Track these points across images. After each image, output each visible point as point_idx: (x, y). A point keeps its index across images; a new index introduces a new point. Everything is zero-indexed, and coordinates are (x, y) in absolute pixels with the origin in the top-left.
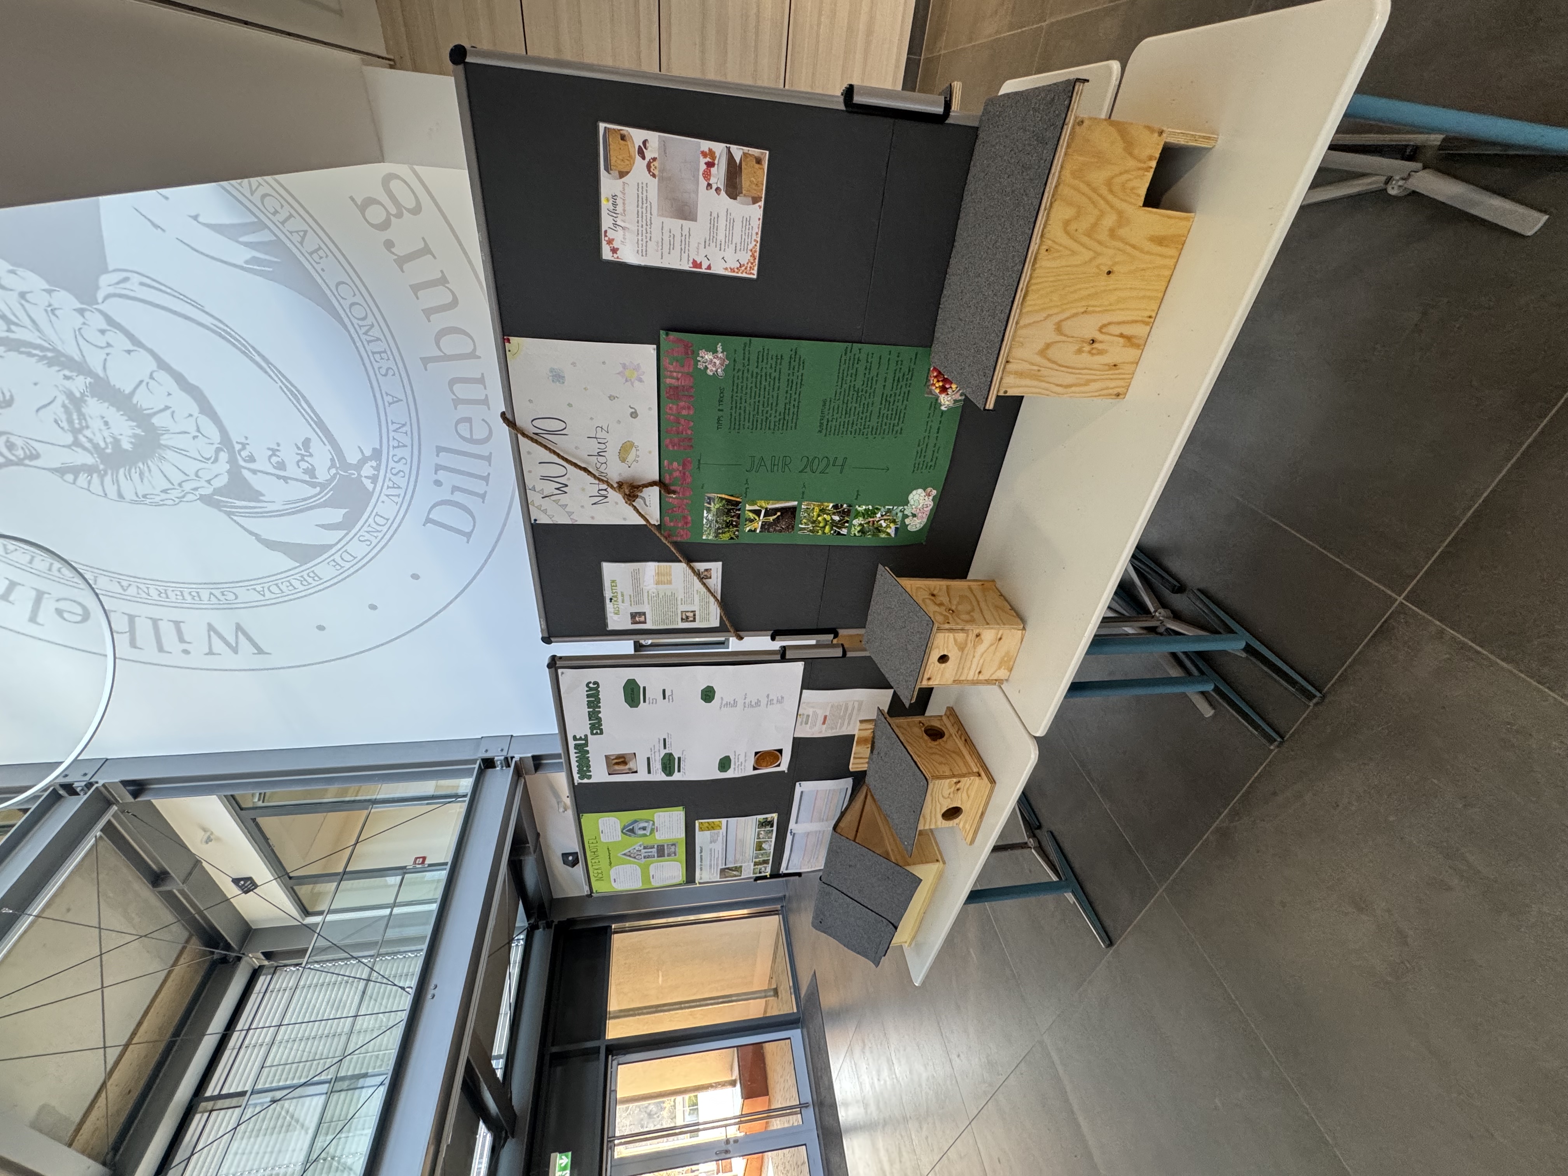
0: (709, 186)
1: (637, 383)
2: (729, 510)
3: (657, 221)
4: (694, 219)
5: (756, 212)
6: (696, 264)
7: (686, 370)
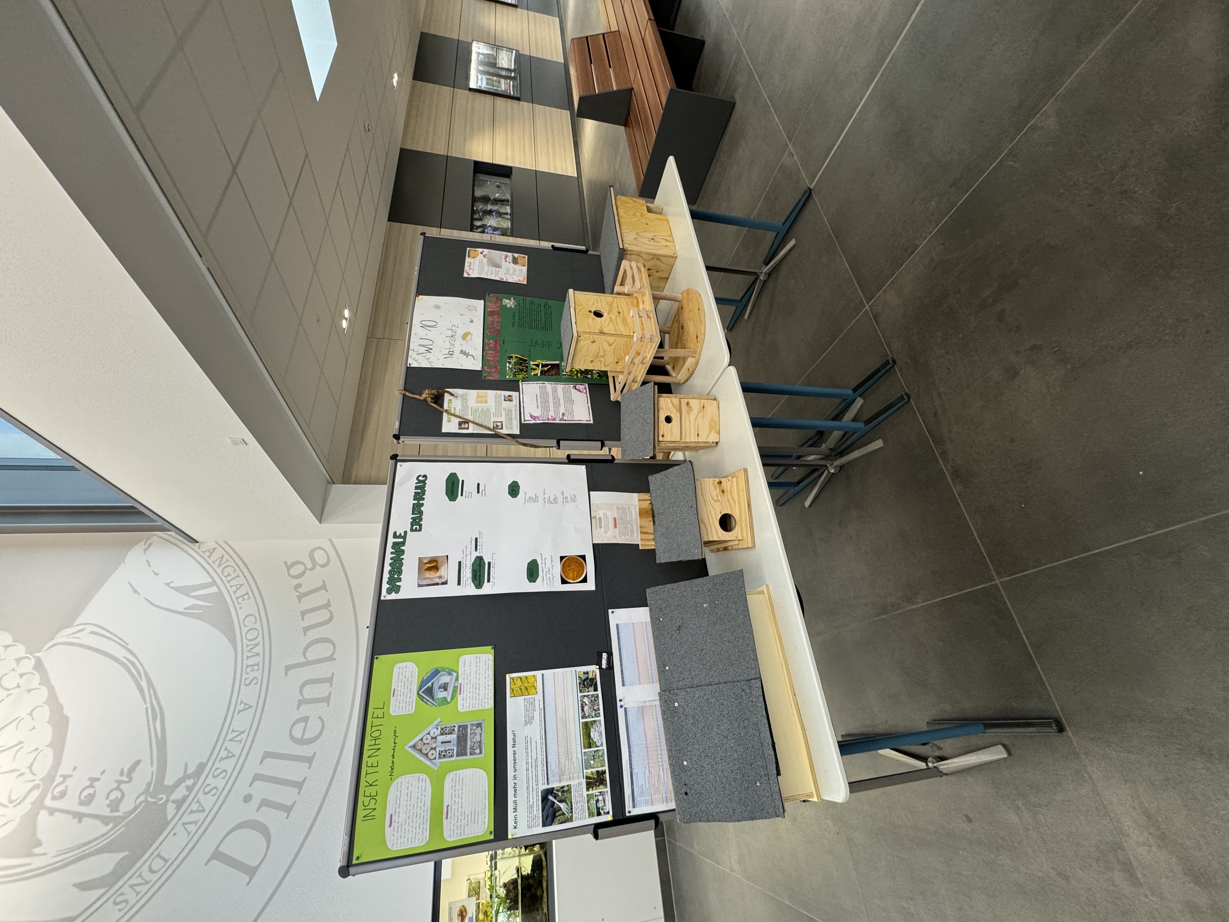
0: (506, 261)
1: (474, 311)
2: (521, 363)
3: (486, 268)
4: (501, 268)
5: (525, 269)
6: (501, 278)
7: (497, 305)
